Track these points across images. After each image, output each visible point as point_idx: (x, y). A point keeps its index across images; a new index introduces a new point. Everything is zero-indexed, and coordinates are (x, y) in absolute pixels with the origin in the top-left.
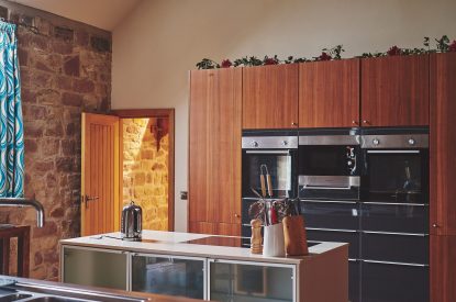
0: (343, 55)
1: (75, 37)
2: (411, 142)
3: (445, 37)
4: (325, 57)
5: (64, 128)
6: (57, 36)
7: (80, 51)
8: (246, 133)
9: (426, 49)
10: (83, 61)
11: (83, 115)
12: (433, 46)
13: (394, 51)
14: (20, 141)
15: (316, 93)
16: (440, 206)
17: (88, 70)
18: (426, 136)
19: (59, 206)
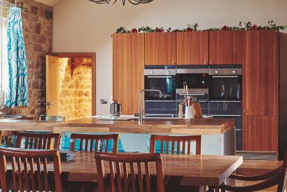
0: (198, 28)
1: (39, 12)
2: (234, 72)
3: (249, 23)
4: (189, 29)
5: (35, 64)
6: (32, 12)
7: (41, 20)
8: (147, 67)
9: (240, 27)
10: (42, 25)
11: (47, 56)
12: (244, 26)
13: (225, 28)
14: (26, 71)
15: (185, 47)
16: (247, 102)
17: (43, 30)
18: (240, 69)
19: (33, 108)
